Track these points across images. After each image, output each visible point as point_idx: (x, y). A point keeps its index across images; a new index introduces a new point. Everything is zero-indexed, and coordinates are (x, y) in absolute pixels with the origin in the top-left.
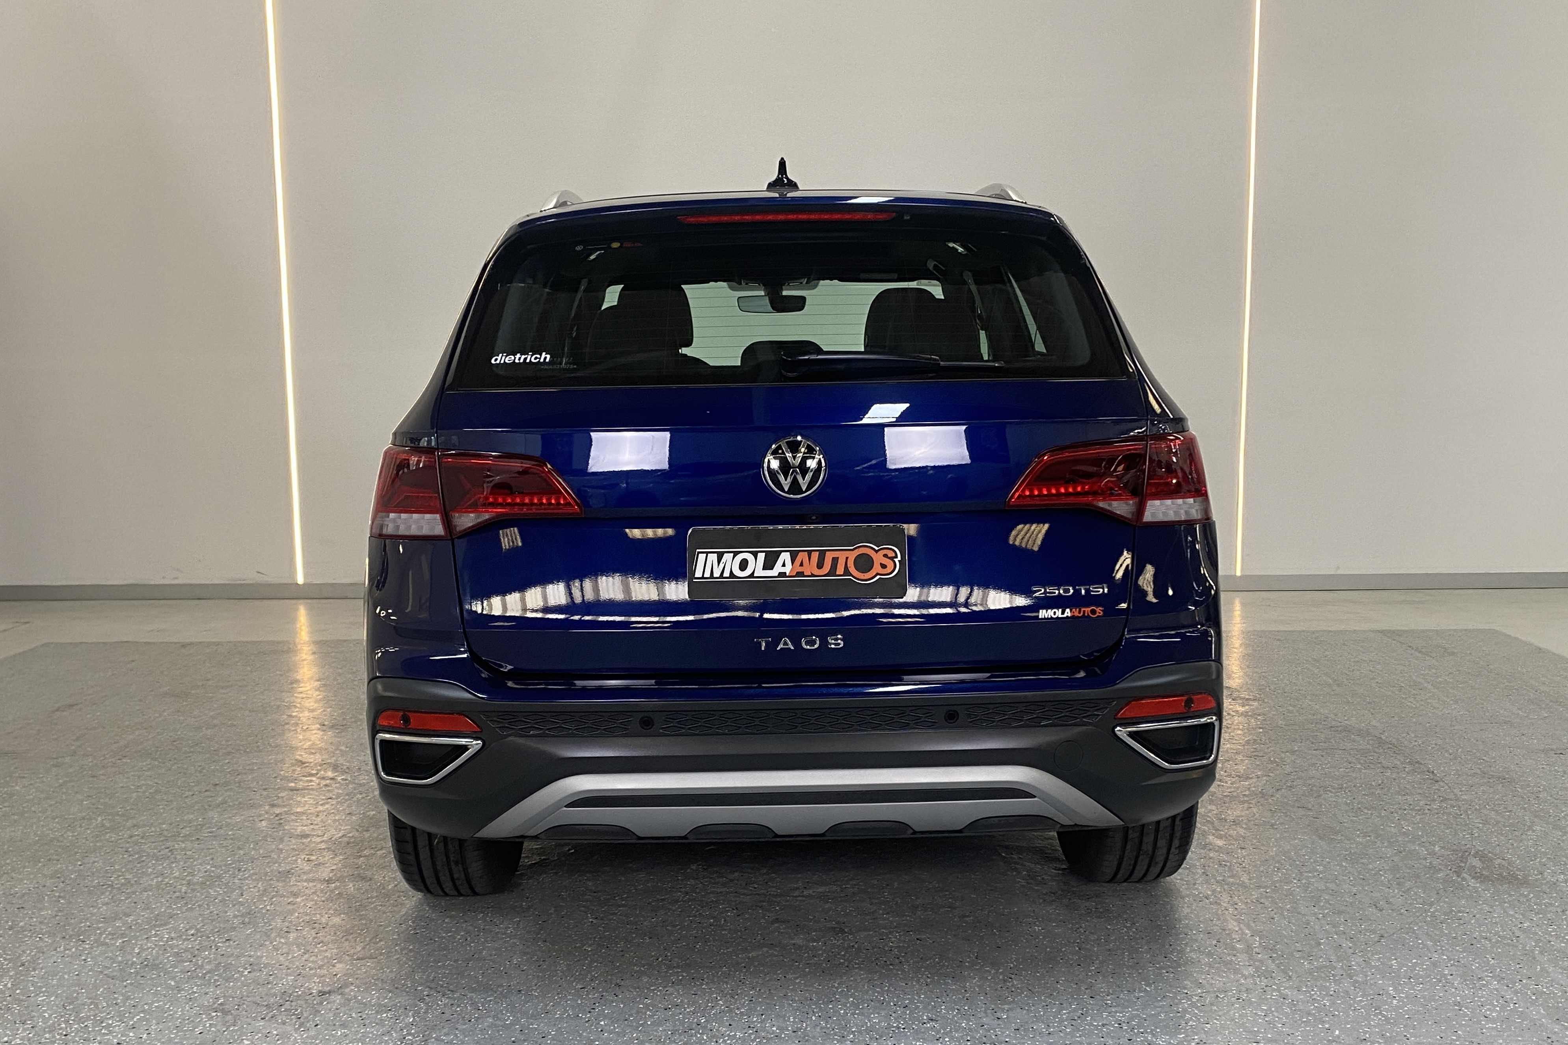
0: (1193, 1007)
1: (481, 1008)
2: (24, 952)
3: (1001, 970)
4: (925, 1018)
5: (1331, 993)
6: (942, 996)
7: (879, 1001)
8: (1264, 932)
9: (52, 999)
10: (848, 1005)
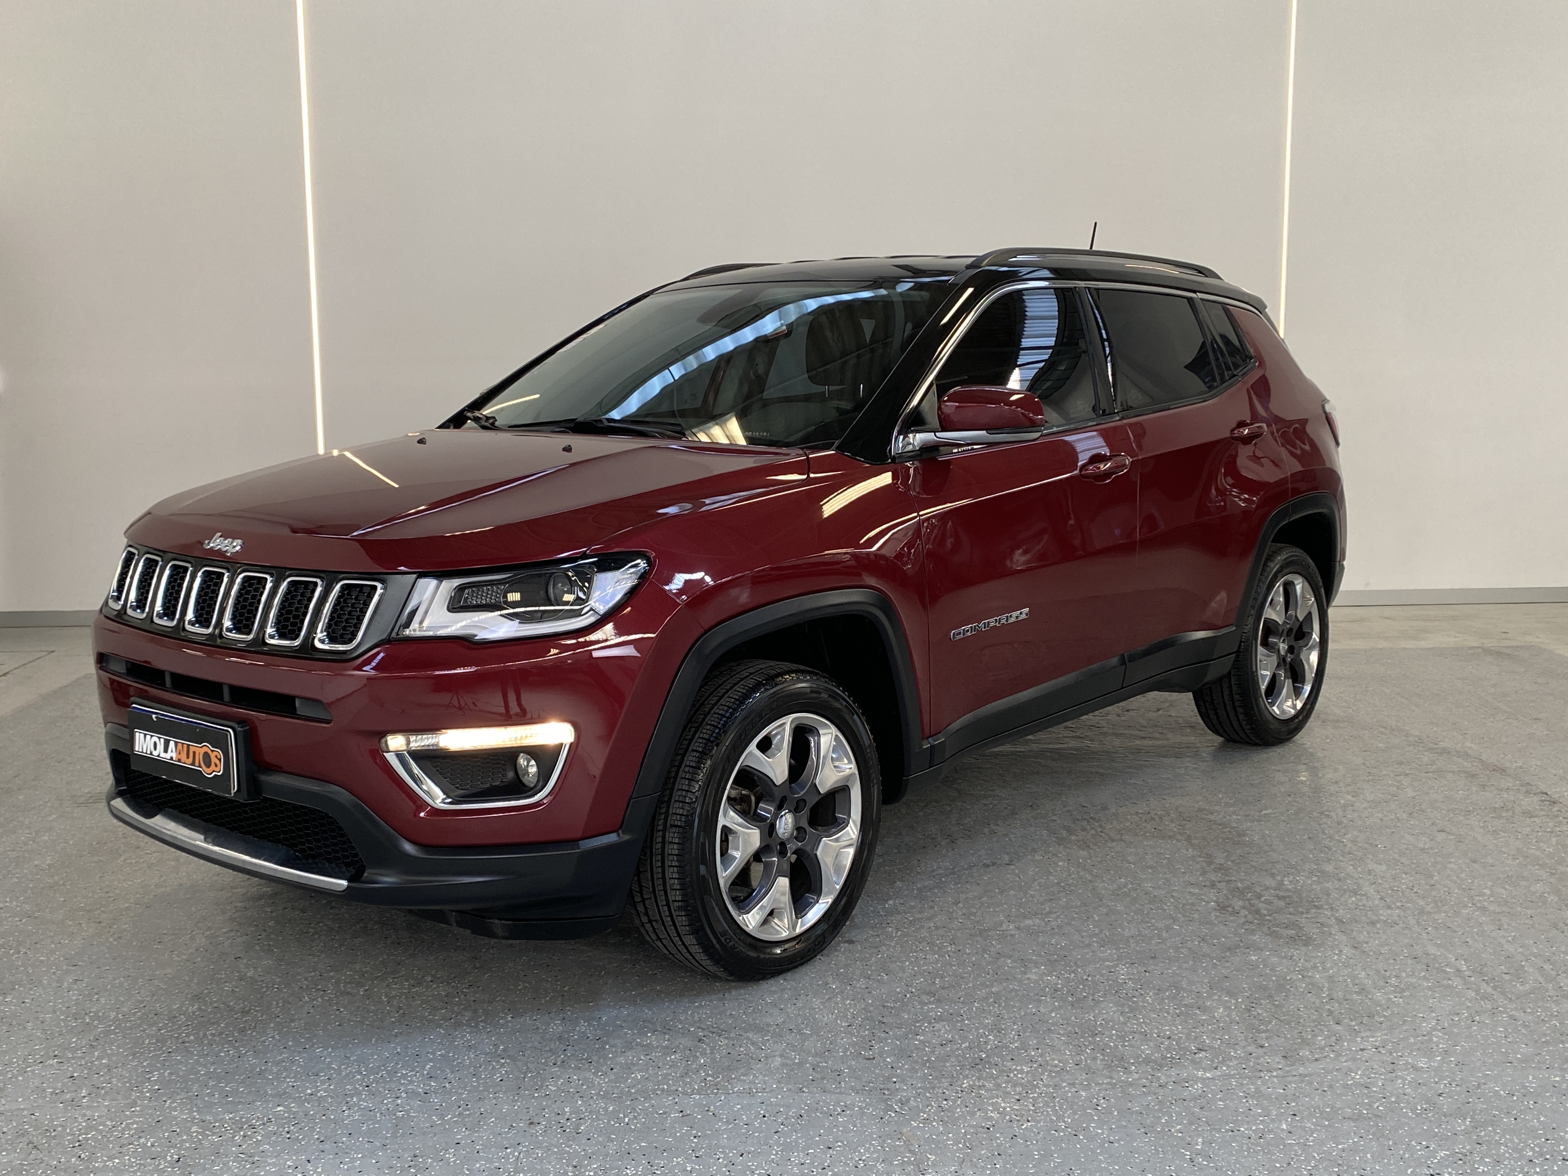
0: (1435, 1030)
1: (763, 1047)
2: (271, 1004)
3: (1240, 1000)
4: (1193, 1048)
5: (1556, 1013)
6: (1198, 1026)
7: (1142, 1033)
8: (1465, 957)
9: (330, 1050)
10: (1114, 1038)
